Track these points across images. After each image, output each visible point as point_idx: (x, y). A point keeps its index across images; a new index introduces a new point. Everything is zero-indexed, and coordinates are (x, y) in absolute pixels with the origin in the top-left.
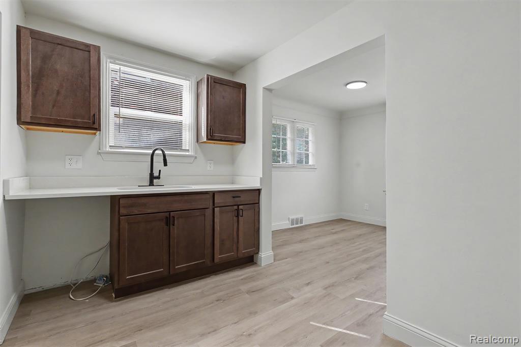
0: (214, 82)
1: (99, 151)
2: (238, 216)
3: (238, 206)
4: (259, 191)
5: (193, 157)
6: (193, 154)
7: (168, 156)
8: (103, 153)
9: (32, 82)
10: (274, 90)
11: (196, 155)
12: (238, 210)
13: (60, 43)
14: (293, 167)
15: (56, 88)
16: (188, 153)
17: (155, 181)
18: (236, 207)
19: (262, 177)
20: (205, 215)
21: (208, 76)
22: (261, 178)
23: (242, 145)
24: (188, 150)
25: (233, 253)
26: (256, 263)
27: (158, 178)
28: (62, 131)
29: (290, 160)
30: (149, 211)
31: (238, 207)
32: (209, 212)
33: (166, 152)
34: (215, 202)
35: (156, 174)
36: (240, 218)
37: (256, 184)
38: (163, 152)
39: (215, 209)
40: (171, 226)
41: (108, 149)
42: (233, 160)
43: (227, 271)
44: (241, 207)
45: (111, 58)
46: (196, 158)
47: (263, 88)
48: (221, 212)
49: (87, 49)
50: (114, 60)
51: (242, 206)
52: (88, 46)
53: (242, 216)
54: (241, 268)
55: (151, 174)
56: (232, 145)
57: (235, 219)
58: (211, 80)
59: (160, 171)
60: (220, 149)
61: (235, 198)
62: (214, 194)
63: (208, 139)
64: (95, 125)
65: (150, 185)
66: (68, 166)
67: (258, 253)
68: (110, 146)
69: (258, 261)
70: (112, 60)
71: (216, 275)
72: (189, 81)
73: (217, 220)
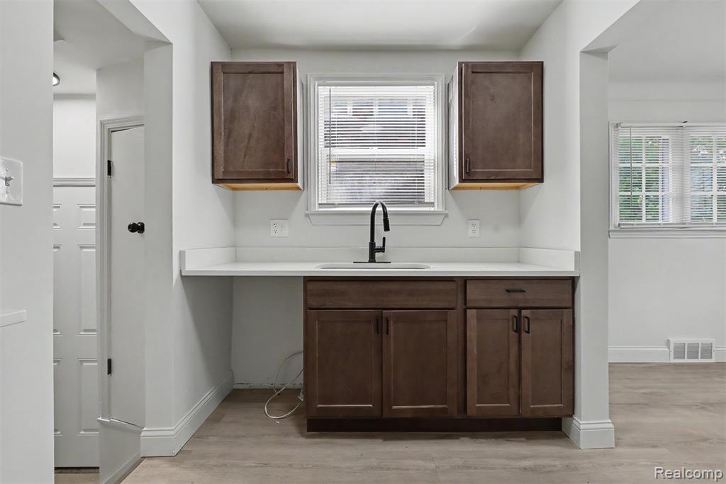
0: (473, 72)
1: (307, 212)
2: (518, 330)
3: (520, 309)
4: (572, 282)
5: (442, 214)
6: (440, 209)
7: (392, 214)
8: (312, 214)
9: (224, 129)
10: (611, 48)
11: (447, 212)
12: (518, 319)
13: (250, 70)
14: (682, 228)
15: (247, 132)
16: (432, 209)
17: (378, 255)
18: (515, 312)
19: (579, 250)
20: (446, 321)
21: (460, 64)
22: (576, 253)
23: (536, 186)
24: (432, 204)
25: (508, 405)
26: (567, 437)
27: (382, 250)
28: (267, 189)
29: (671, 215)
30: (350, 305)
31: (520, 313)
32: (454, 317)
33: (388, 209)
34: (468, 298)
35: (378, 244)
36: (524, 335)
37: (565, 266)
38: (384, 207)
39: (468, 310)
40: (385, 335)
41: (317, 209)
42: (519, 218)
43: (497, 437)
44: (524, 313)
45: (319, 78)
46: (446, 216)
47: (582, 52)
48: (479, 319)
49: (280, 71)
50: (324, 80)
51: (529, 311)
52: (280, 65)
53: (528, 332)
54: (529, 438)
55: (372, 244)
56: (518, 188)
57: (513, 334)
58: (466, 71)
59: (384, 238)
60: (490, 197)
61: (511, 294)
62: (465, 281)
63: (462, 180)
64: (290, 174)
65: (370, 262)
66: (273, 233)
67: (571, 416)
68: (320, 204)
69: (571, 434)
70: (321, 82)
71: (473, 437)
72: (433, 85)
73: (472, 334)
